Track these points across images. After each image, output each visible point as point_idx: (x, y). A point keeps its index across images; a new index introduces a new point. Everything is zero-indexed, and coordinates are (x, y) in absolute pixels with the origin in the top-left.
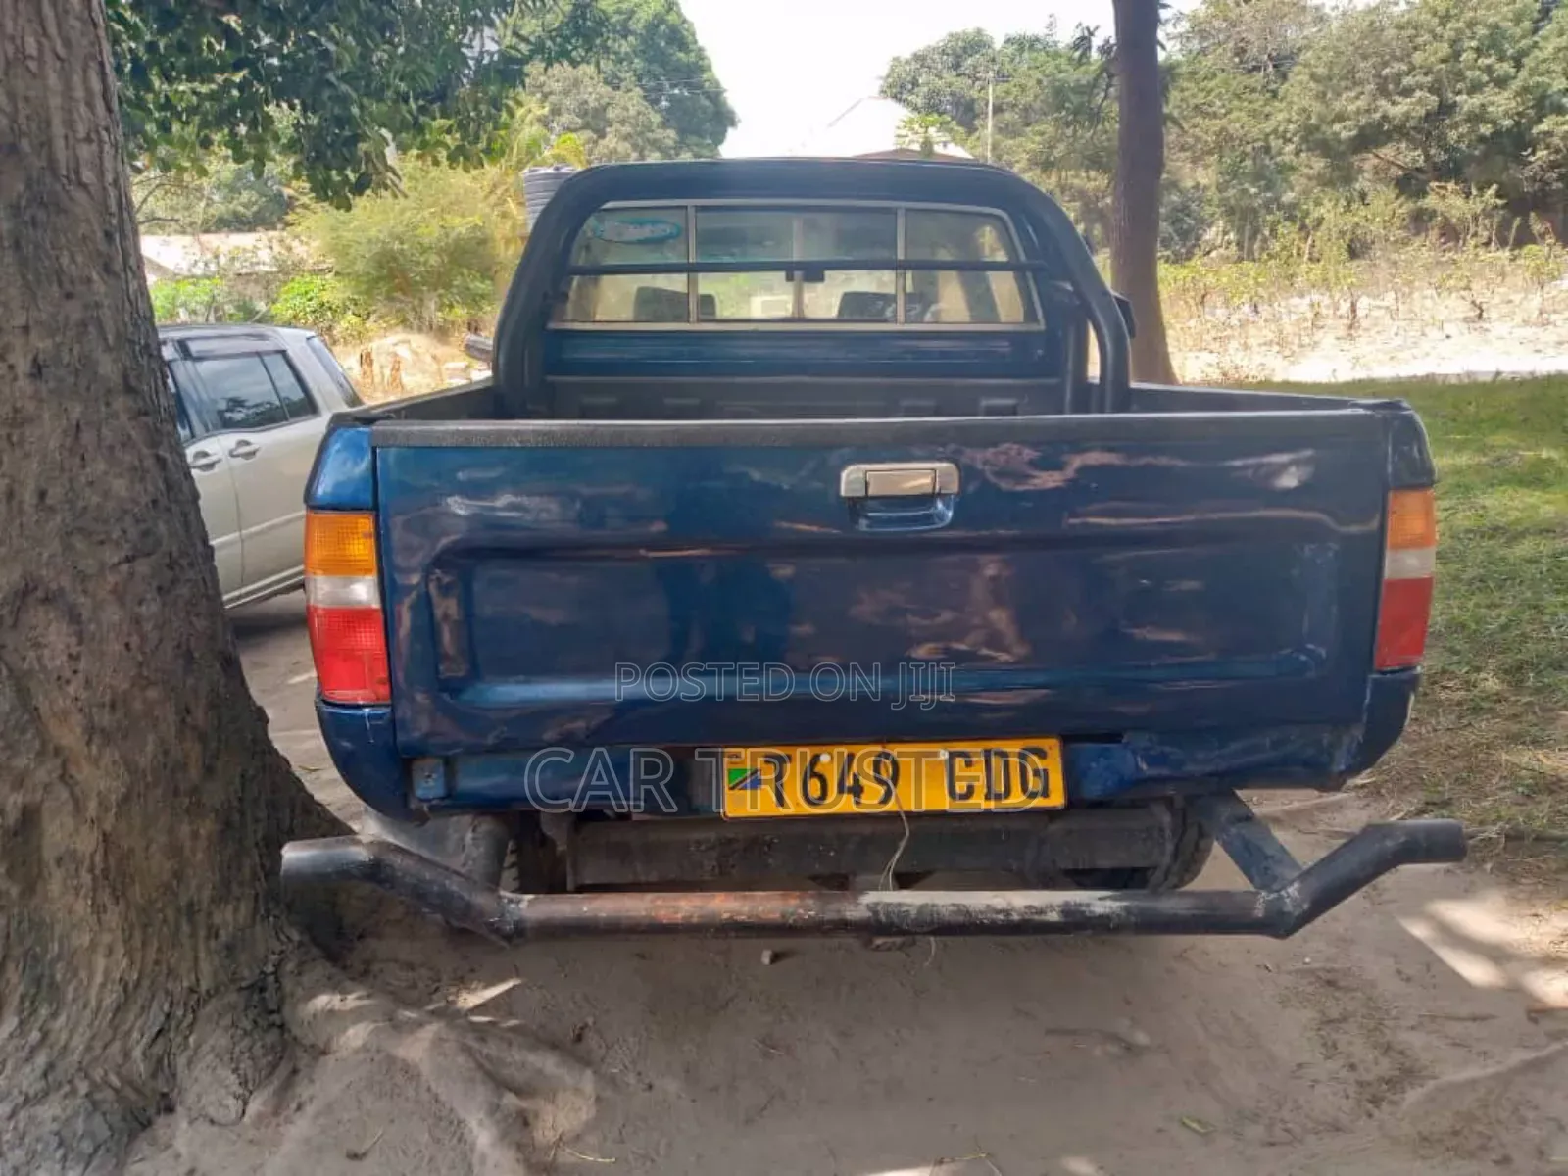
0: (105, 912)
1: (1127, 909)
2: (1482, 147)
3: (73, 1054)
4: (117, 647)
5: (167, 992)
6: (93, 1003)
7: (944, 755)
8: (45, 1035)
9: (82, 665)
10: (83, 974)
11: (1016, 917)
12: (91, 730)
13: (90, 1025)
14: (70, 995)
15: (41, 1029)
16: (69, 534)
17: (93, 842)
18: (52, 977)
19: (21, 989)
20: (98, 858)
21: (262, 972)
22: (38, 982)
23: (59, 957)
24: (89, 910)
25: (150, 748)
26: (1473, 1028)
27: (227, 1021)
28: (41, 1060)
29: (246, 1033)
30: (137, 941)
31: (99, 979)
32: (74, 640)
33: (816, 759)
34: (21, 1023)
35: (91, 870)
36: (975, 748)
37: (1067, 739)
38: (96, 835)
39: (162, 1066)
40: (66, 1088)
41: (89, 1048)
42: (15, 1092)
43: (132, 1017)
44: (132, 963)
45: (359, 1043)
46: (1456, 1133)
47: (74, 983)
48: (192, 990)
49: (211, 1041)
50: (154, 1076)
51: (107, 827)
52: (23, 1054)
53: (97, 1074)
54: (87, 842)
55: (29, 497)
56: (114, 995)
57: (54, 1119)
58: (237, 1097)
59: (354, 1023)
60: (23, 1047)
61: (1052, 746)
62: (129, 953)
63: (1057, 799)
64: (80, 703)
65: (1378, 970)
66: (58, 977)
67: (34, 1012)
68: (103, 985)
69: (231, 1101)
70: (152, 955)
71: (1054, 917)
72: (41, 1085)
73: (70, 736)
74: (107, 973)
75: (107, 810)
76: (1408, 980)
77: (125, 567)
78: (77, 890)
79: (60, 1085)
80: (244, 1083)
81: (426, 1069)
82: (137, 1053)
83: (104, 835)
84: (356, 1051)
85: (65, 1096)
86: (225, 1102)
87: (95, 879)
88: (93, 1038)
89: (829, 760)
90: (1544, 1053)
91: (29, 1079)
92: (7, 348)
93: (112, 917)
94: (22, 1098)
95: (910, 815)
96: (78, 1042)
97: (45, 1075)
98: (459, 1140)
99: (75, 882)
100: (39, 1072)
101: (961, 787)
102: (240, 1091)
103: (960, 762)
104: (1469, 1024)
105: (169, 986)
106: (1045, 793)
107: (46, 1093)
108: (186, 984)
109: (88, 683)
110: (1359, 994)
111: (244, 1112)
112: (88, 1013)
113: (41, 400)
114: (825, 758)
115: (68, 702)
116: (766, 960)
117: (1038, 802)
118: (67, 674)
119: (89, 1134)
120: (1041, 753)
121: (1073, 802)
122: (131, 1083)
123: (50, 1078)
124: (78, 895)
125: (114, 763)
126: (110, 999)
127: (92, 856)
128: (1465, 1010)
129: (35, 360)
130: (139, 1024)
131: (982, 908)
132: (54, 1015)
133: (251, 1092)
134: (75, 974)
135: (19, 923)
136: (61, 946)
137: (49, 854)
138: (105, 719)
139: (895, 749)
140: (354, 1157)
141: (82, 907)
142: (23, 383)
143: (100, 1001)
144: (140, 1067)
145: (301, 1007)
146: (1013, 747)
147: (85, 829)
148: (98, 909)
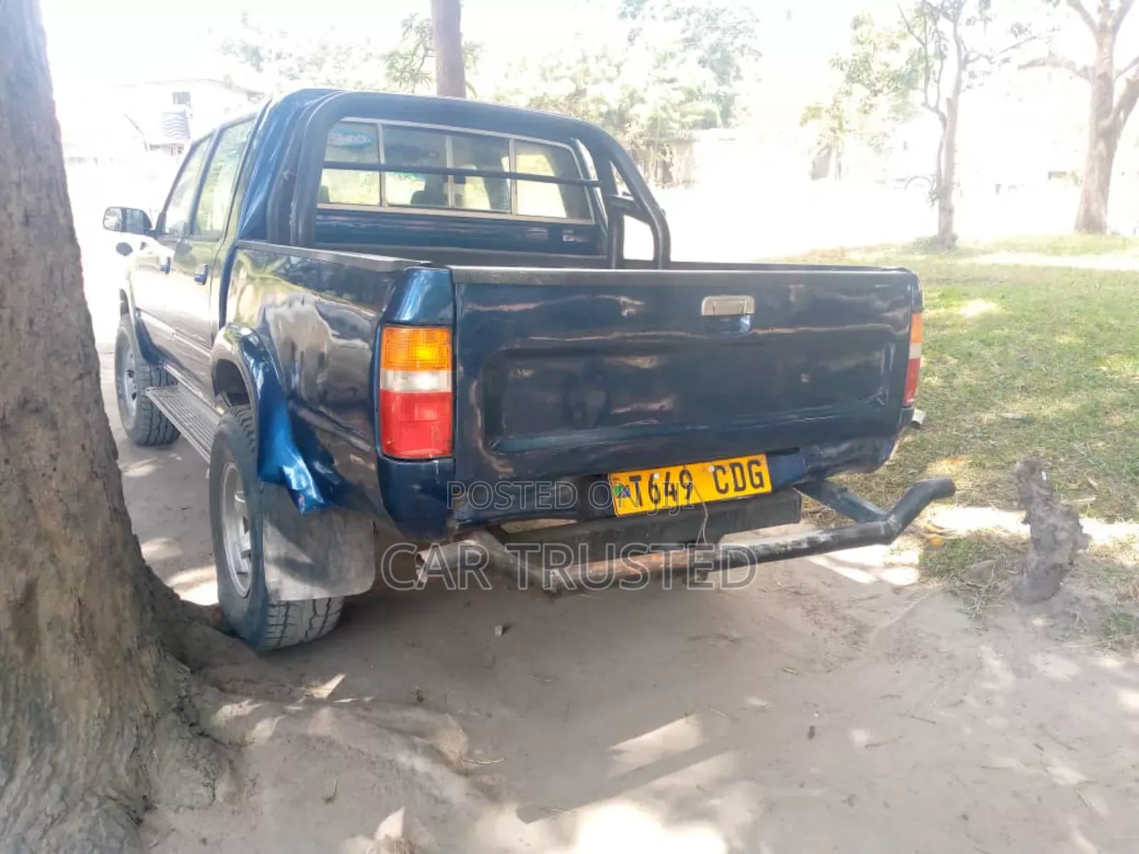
0: (82, 663)
1: (832, 537)
2: (601, 119)
3: (78, 778)
4: (77, 449)
5: (132, 720)
6: (83, 736)
7: (711, 469)
8: (54, 766)
9: (59, 464)
10: (72, 716)
11: (789, 548)
12: (68, 516)
13: (85, 754)
14: (64, 733)
15: (50, 763)
16: (49, 355)
17: (72, 607)
18: (50, 721)
19: (29, 734)
20: (76, 620)
21: (179, 697)
22: (40, 726)
23: (53, 704)
24: (72, 663)
25: (99, 529)
26: (874, 602)
27: (174, 734)
28: (56, 789)
29: (191, 741)
30: (106, 685)
31: (83, 718)
32: (53, 443)
33: (652, 478)
34: (34, 762)
35: (72, 630)
36: (725, 463)
37: (770, 455)
38: (75, 600)
39: (139, 774)
40: (82, 804)
41: (87, 772)
42: (42, 817)
43: (111, 743)
44: (104, 701)
45: (268, 733)
46: (899, 649)
47: (66, 723)
48: (146, 716)
49: (168, 752)
50: (136, 784)
51: (80, 593)
52: (40, 786)
53: (99, 790)
54: (67, 609)
55: (23, 325)
56: (97, 728)
57: (80, 830)
58: (206, 785)
59: (259, 720)
60: (39, 779)
61: (762, 458)
62: (102, 694)
63: (767, 488)
64: (60, 495)
65: (813, 583)
66: (55, 720)
67: (41, 751)
68: (87, 722)
69: (202, 790)
70: (116, 695)
71: (805, 546)
72: (62, 805)
73: (52, 523)
74: (88, 713)
75: (79, 580)
76: (830, 586)
77: (79, 383)
78: (63, 647)
79: (75, 804)
80: (207, 775)
81: (339, 737)
82: (121, 770)
83: (79, 601)
84: (272, 739)
85: (83, 810)
86: (197, 791)
87: (76, 636)
88: (89, 763)
89: (658, 477)
90: (911, 606)
91: (50, 802)
92: (8, 200)
93: (88, 665)
94: (50, 820)
95: (708, 504)
96: (79, 769)
97: (62, 798)
98: (398, 772)
99: (62, 641)
100: (57, 797)
101: (722, 487)
102: (207, 781)
103: (720, 473)
104: (870, 601)
105: (131, 714)
106: (762, 485)
107: (67, 811)
108: (141, 711)
109: (64, 479)
110: (814, 596)
111: (214, 796)
112: (81, 746)
113: (30, 245)
114: (656, 476)
115: (52, 493)
116: (499, 631)
117: (760, 490)
118: (49, 472)
119: (111, 835)
120: (758, 463)
121: (775, 489)
122: (123, 792)
123: (67, 800)
124: (63, 651)
125: (81, 542)
126: (95, 730)
127: (72, 619)
128: (865, 596)
129: (26, 210)
130: (117, 748)
131: (773, 545)
132: (57, 752)
133: (214, 780)
134: (66, 717)
135: (25, 680)
136: (54, 694)
137: (42, 622)
138: (75, 507)
139: (690, 468)
140: (329, 800)
141: (66, 661)
142: (17, 229)
143: (87, 734)
144: (127, 780)
145: (213, 718)
146: (744, 461)
147: (66, 597)
148: (77, 661)
